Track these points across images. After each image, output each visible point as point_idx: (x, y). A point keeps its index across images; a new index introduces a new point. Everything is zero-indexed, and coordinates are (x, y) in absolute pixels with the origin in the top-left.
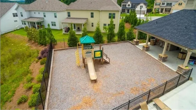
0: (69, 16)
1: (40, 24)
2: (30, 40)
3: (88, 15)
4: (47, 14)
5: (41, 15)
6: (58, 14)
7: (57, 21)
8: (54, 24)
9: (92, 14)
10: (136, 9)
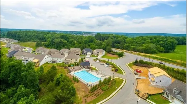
0: (66, 60)
4: (58, 59)
5: (56, 59)
8: (60, 62)
10: (87, 54)
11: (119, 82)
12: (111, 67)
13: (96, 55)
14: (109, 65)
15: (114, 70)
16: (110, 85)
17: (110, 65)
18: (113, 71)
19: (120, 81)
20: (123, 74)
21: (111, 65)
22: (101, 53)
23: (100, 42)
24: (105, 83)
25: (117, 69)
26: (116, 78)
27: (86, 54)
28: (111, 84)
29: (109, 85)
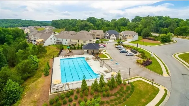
0: (71, 41)
1: (61, 43)
2: (57, 48)
3: (77, 41)
4: (64, 39)
5: (61, 40)
6: (67, 40)
7: (67, 42)
8: (66, 43)
9: (78, 41)
10: (111, 37)
11: (141, 95)
12: (139, 56)
13: (122, 40)
14: (136, 53)
15: (141, 62)
16: (113, 98)
17: (138, 54)
18: (138, 63)
19: (147, 92)
20: (161, 73)
21: (140, 54)
22: (130, 36)
23: (136, 24)
24: (96, 90)
25: (150, 61)
26: (140, 81)
27: (109, 38)
28: (115, 95)
29: (108, 96)
